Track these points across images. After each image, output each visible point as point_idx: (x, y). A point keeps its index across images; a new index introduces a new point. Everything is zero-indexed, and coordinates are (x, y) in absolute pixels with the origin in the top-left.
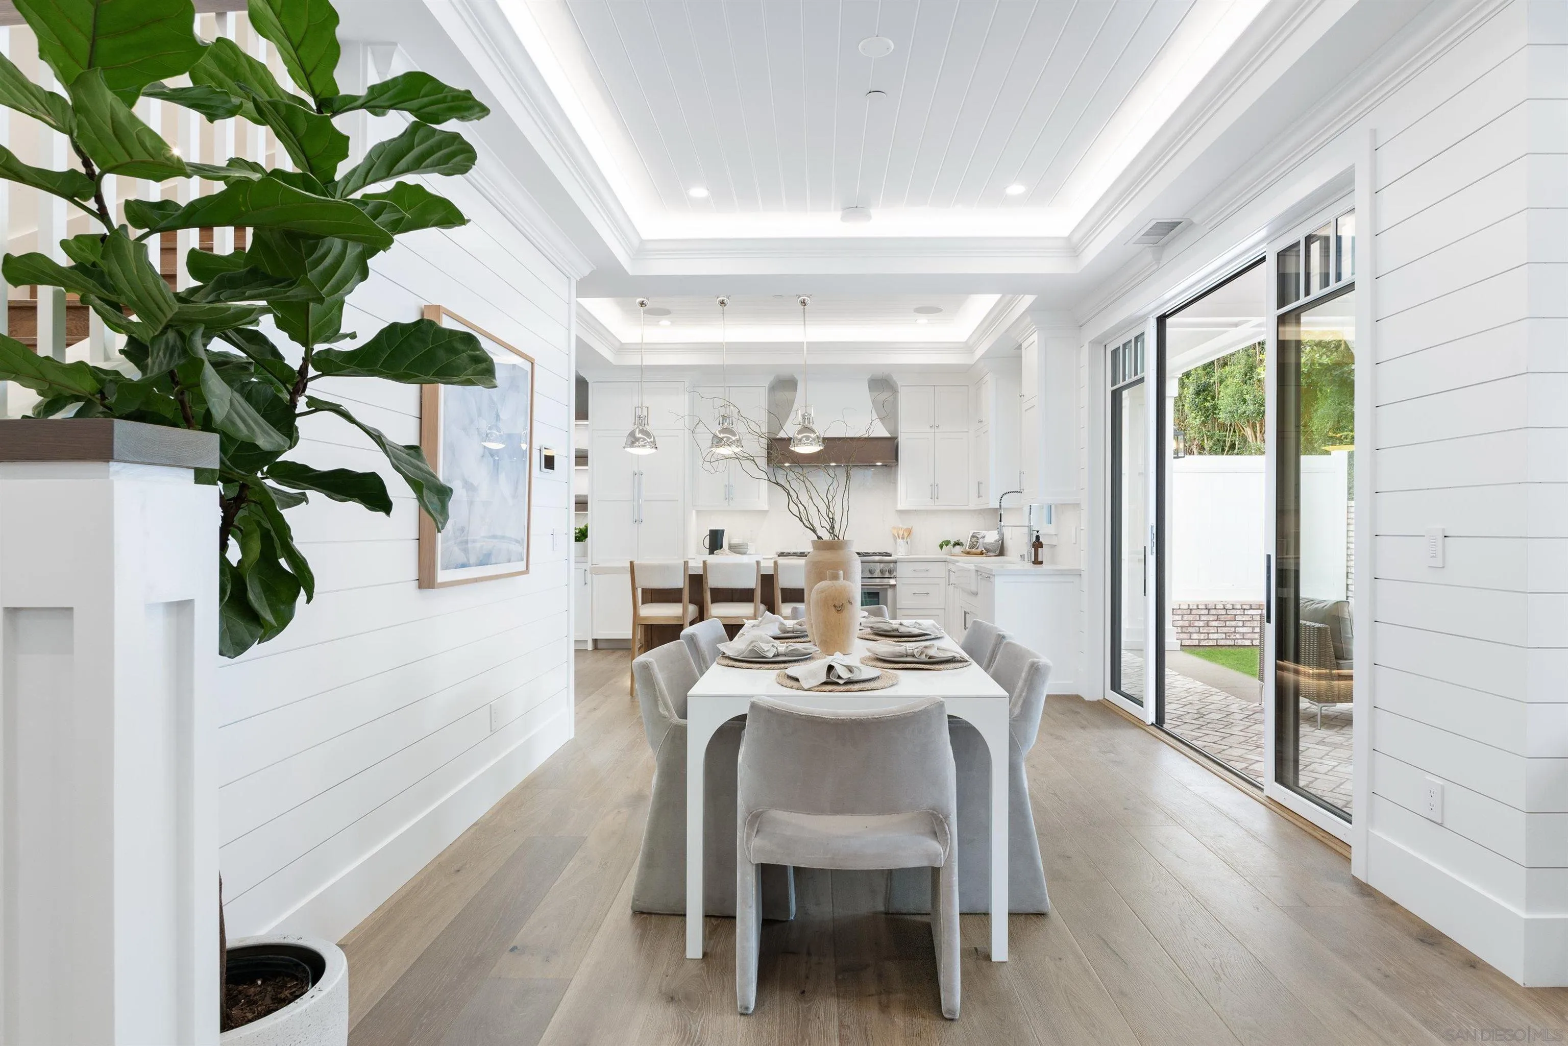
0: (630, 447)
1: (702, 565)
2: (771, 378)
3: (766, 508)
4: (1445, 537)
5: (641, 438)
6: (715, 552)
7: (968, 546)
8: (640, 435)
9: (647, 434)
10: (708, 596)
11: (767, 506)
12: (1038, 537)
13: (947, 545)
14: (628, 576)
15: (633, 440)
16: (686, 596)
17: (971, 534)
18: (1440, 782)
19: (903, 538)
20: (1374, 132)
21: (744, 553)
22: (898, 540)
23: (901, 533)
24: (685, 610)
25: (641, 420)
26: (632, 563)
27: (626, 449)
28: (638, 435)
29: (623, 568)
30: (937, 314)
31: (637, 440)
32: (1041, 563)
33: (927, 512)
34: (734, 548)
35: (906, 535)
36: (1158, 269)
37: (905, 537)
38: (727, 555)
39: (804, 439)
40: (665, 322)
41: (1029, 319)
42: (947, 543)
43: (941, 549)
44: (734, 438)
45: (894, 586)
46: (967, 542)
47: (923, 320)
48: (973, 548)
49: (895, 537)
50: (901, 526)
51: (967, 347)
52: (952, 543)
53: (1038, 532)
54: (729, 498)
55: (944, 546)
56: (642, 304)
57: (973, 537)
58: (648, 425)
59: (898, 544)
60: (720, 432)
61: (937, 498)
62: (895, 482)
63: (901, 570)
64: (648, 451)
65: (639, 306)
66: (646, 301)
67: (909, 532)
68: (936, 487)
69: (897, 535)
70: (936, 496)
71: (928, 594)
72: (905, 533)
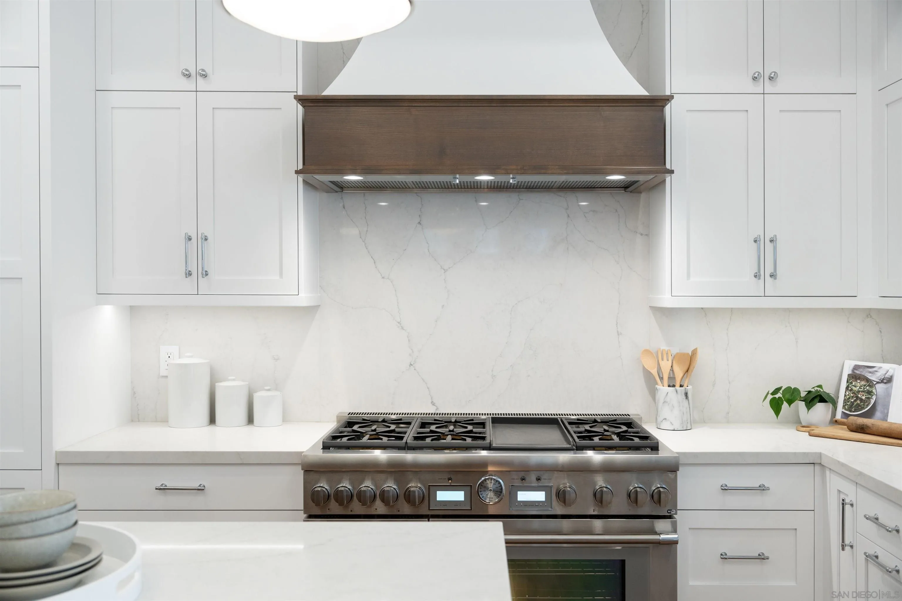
7: (841, 405)
13: (790, 402)
17: (847, 371)
19: (671, 382)
22: (659, 387)
23: (666, 366)
35: (679, 373)
37: (678, 377)
42: (791, 395)
43: (777, 416)
46: (839, 392)
48: (857, 408)
49: (647, 374)
50: (666, 348)
52: (804, 395)
55: (785, 405)
57: (854, 377)
61: (773, 276)
67: (689, 363)
68: (769, 247)
69: (654, 372)
70: (769, 269)
71: (762, 558)
72: (676, 369)
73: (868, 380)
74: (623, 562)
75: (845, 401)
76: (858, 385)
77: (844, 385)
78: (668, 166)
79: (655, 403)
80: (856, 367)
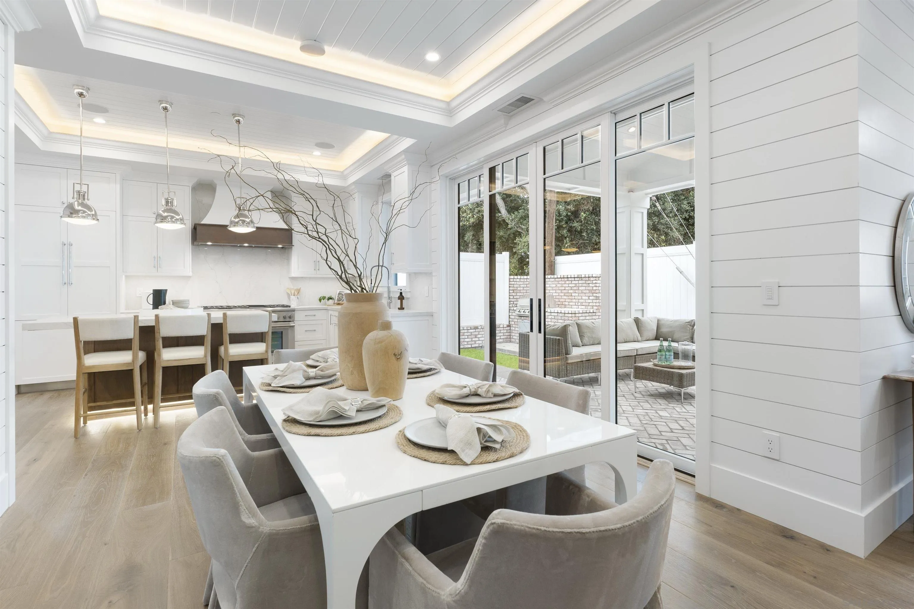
0: (69, 216)
1: (154, 318)
2: (194, 181)
3: (190, 274)
4: (779, 287)
5: (81, 210)
6: (160, 307)
7: (336, 300)
8: (80, 208)
9: (89, 208)
10: (160, 343)
11: (191, 273)
12: (401, 293)
13: (323, 300)
14: (72, 331)
15: (72, 212)
16: (136, 344)
17: (338, 293)
18: (778, 435)
19: (294, 295)
20: (710, 44)
21: (186, 308)
22: (291, 296)
23: (293, 292)
24: (135, 357)
25: (81, 196)
26: (75, 320)
27: (63, 219)
28: (77, 207)
29: (66, 324)
30: (330, 149)
31: (77, 212)
32: (403, 309)
33: (310, 278)
34: (176, 304)
35: (296, 293)
36: (505, 130)
37: (296, 295)
38: (171, 309)
39: (240, 222)
40: (99, 120)
41: (403, 156)
42: (324, 298)
43: (320, 302)
44: (177, 217)
45: (293, 326)
46: (336, 297)
47: (317, 153)
48: (340, 301)
49: (288, 294)
50: (292, 287)
51: (343, 176)
52: (327, 298)
53: (401, 290)
54: (157, 266)
55: (322, 300)
56: (81, 95)
57: (339, 294)
58: (88, 200)
59: (291, 299)
60: (164, 211)
61: (318, 270)
62: (288, 259)
63: (298, 316)
64: (89, 222)
65: (78, 96)
66: (85, 93)
67: (299, 291)
68: (318, 263)
69: (290, 293)
70: (318, 268)
71: (315, 330)
72: (295, 292)
73: (342, 294)
74: (282, 332)
75: (337, 299)
76: (340, 295)
77: (337, 295)
78: (293, 244)
79: (290, 300)
80: (340, 292)
